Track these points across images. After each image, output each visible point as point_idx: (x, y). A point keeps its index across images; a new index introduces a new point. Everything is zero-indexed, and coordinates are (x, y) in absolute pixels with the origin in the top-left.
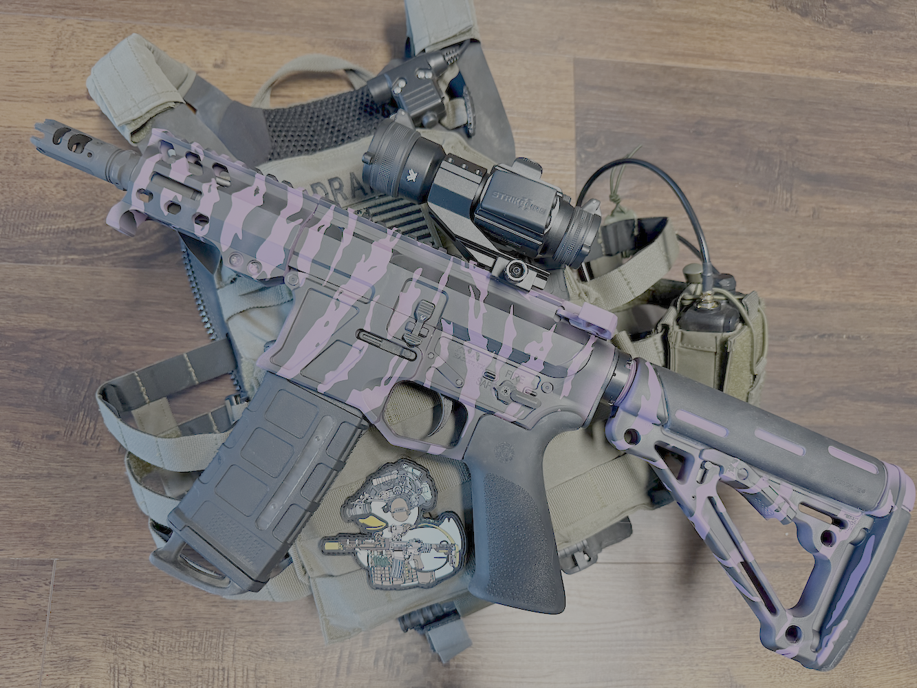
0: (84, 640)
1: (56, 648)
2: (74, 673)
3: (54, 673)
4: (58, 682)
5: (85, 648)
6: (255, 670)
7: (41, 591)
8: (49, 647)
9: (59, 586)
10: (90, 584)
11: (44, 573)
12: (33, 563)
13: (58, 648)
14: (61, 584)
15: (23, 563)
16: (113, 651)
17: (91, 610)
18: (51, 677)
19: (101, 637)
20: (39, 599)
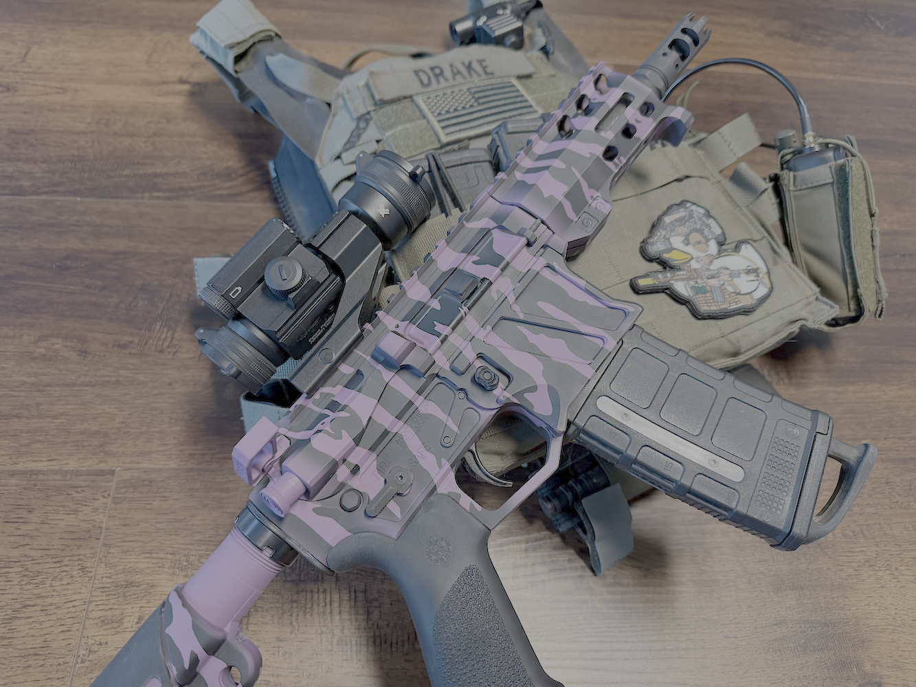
0: (147, 560)
1: (110, 571)
2: (131, 601)
3: (106, 603)
4: (109, 613)
5: (148, 571)
6: (365, 591)
7: (97, 504)
8: (102, 570)
9: (120, 498)
10: (158, 495)
11: (102, 484)
12: (90, 473)
13: (112, 571)
14: (123, 495)
15: (77, 473)
16: (184, 573)
17: (158, 525)
18: (101, 607)
19: (169, 556)
20: (94, 514)
